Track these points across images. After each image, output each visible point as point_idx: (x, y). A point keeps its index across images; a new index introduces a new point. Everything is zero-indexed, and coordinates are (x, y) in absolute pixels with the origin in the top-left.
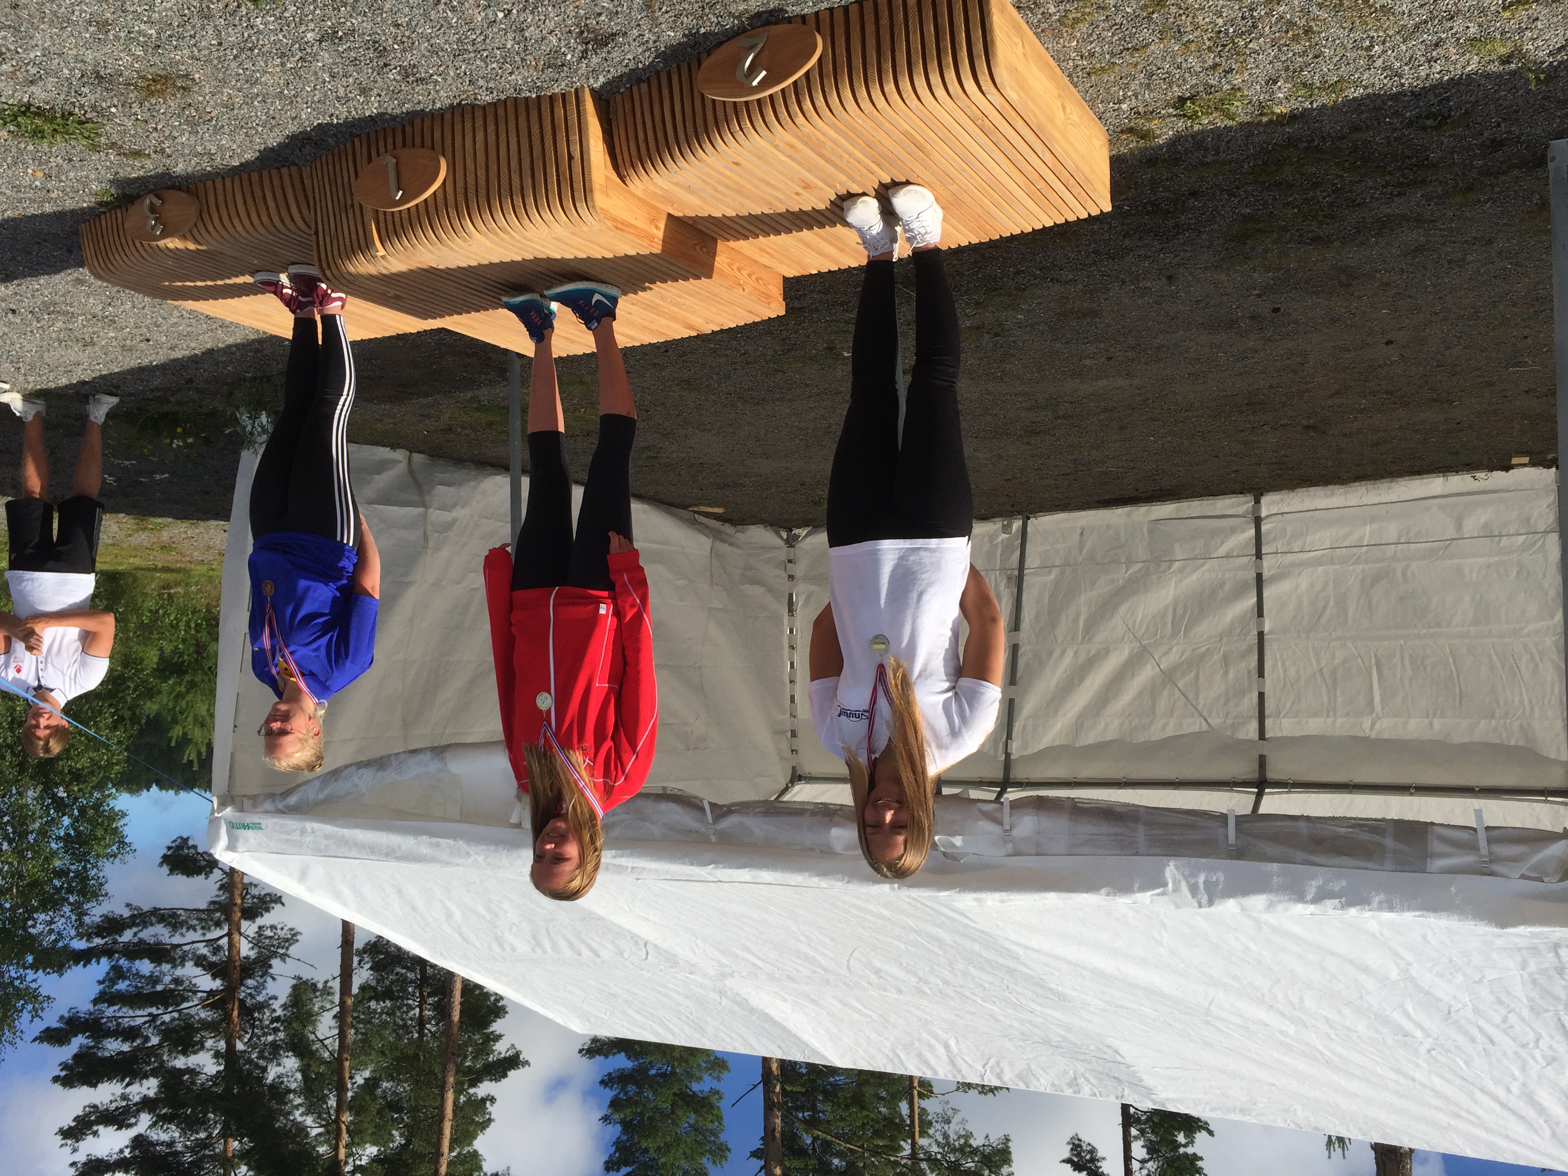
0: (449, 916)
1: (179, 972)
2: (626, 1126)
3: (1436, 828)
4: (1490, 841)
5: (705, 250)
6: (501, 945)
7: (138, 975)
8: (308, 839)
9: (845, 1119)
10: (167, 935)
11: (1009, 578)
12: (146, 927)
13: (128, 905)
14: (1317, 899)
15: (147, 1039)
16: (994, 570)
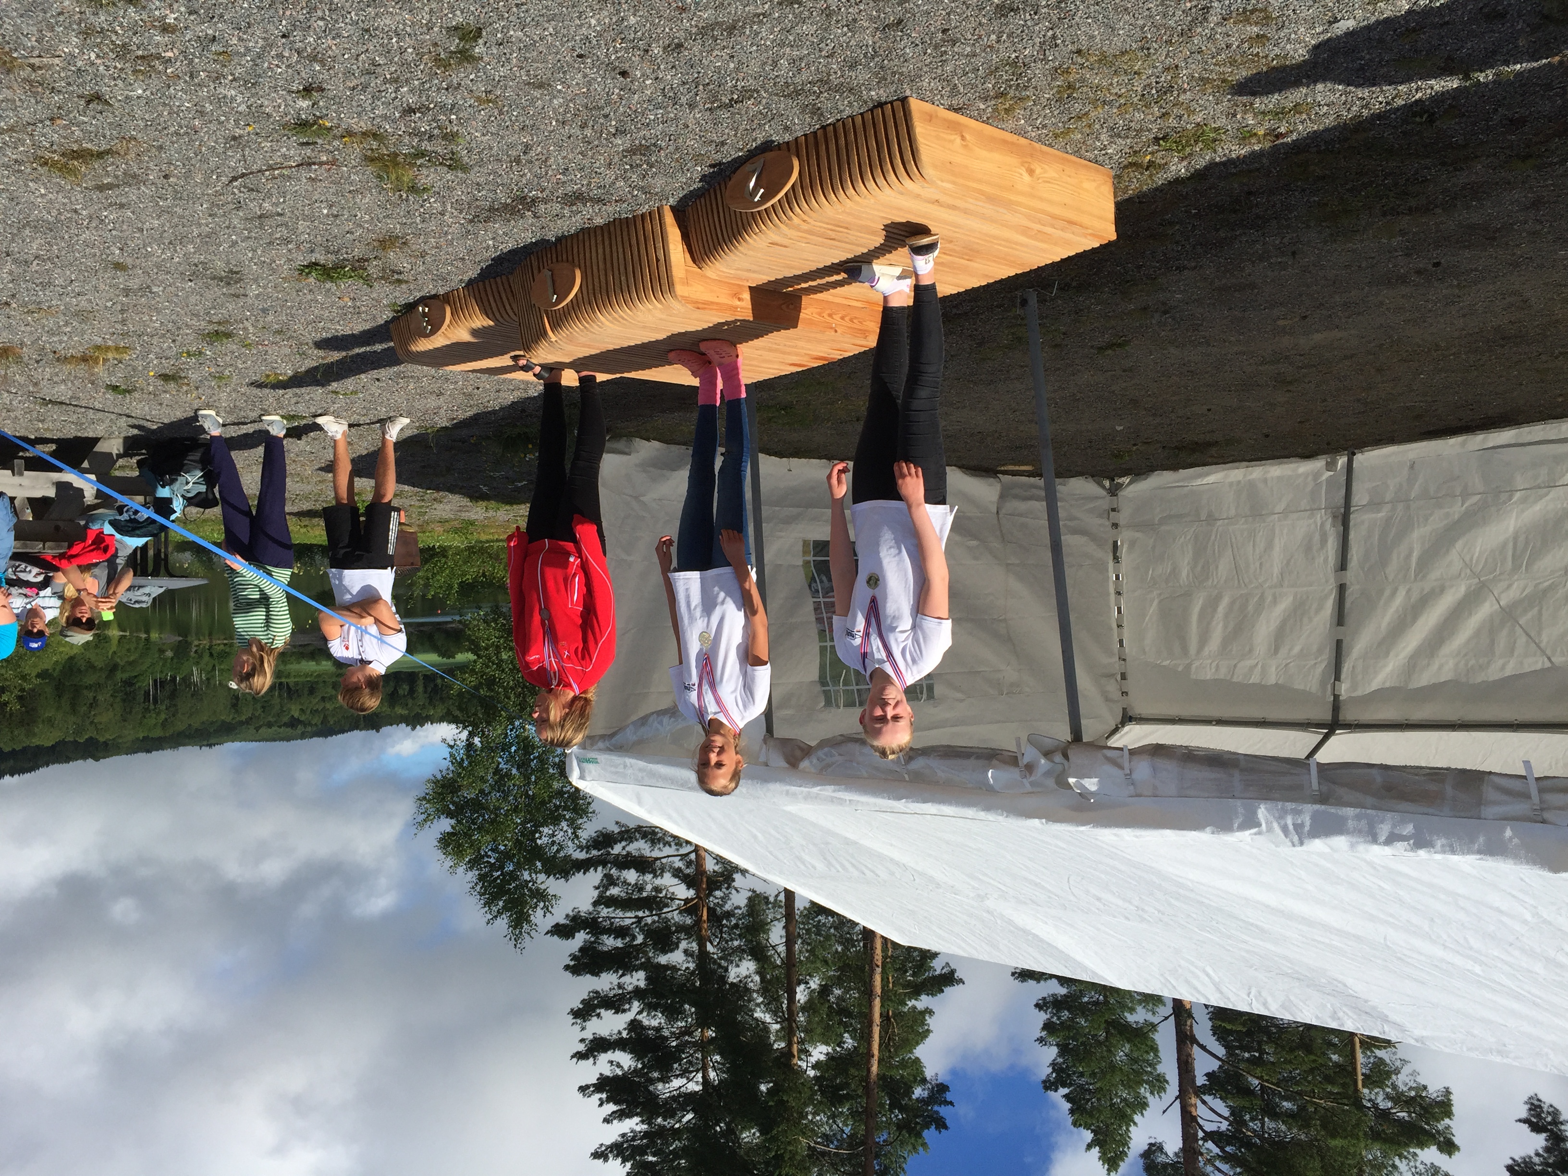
0: (755, 837)
1: (658, 882)
2: (1064, 1050)
3: (1492, 777)
4: (1541, 791)
5: (791, 306)
6: (805, 865)
7: (625, 883)
8: (629, 771)
9: (1290, 1062)
10: (648, 850)
11: (1335, 517)
12: (631, 842)
13: (617, 823)
14: (1389, 841)
15: (634, 938)
16: (1320, 509)
